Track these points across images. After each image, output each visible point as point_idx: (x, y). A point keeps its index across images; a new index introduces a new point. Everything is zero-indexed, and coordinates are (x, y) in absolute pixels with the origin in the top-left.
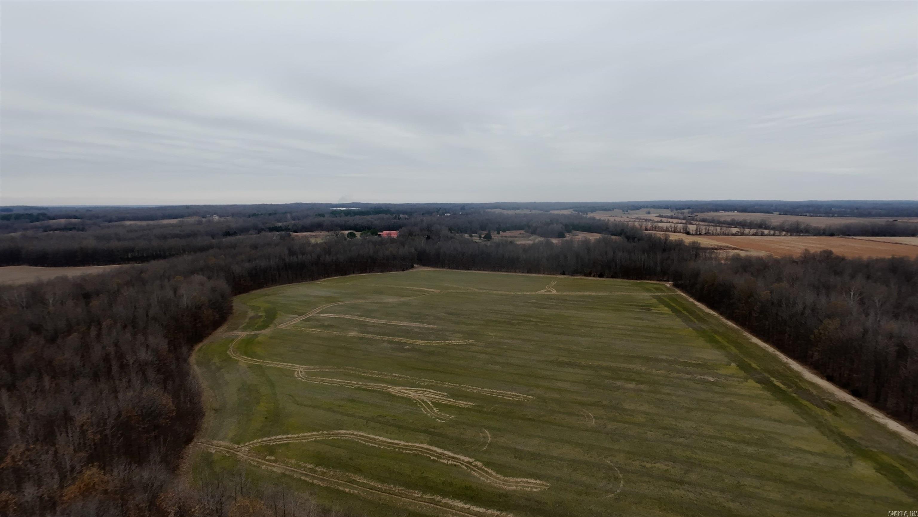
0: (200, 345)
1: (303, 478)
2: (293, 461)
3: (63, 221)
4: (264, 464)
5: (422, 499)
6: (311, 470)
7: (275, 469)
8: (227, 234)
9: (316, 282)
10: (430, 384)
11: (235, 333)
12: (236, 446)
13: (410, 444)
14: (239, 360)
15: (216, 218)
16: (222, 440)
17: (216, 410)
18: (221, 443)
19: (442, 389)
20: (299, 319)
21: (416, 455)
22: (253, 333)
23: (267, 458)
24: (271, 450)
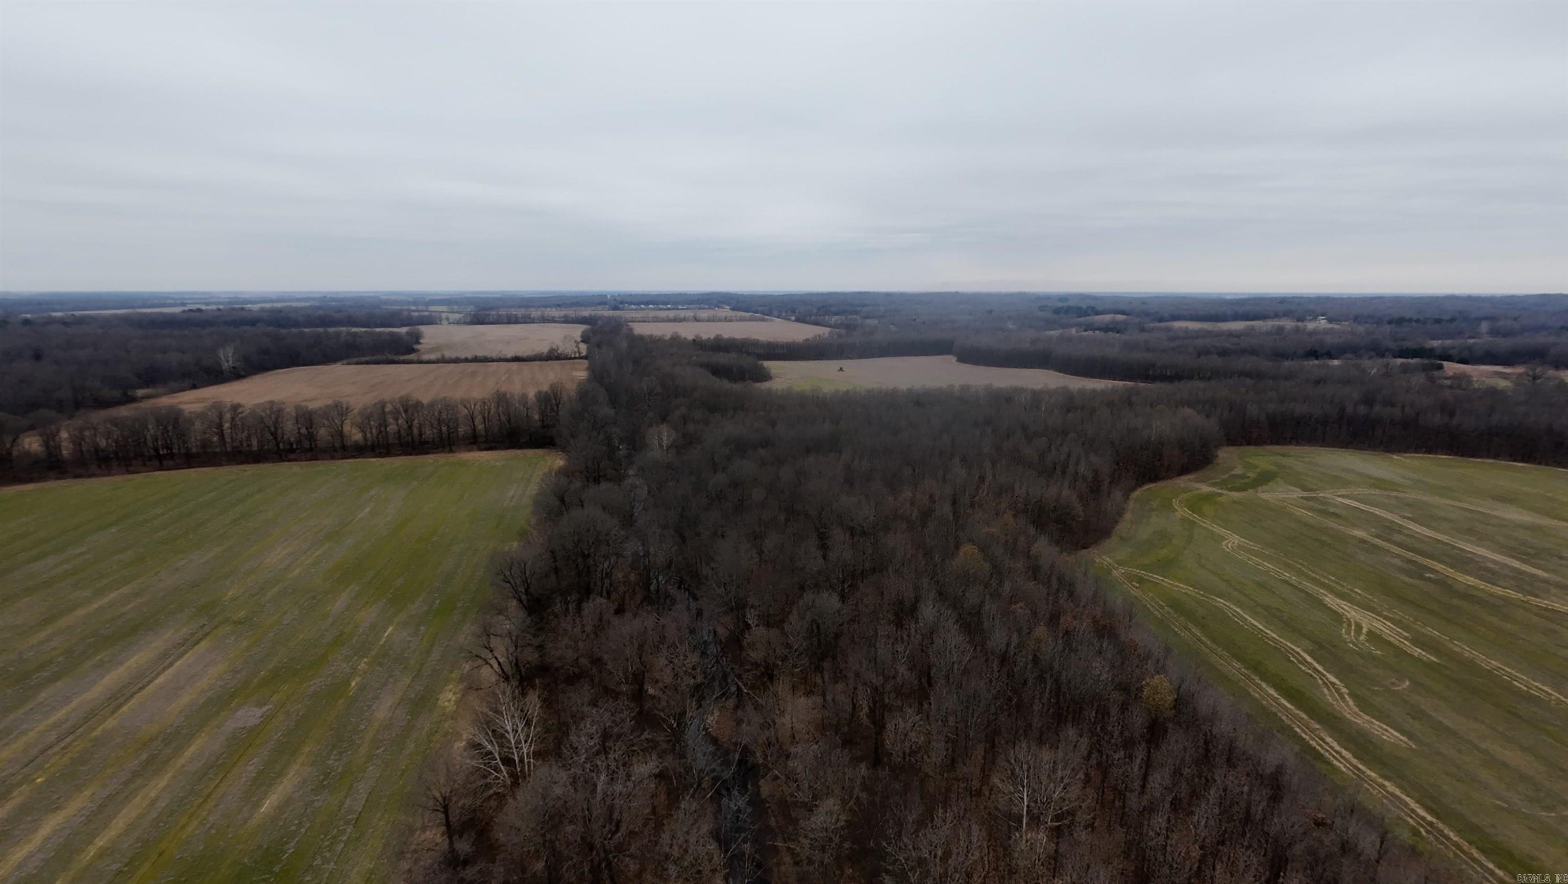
0: (1152, 485)
1: (1148, 606)
2: (1151, 595)
3: (1107, 318)
4: (1126, 584)
5: (1238, 670)
6: (1160, 606)
7: (1132, 591)
8: (1313, 354)
9: (1391, 455)
10: (1397, 617)
11: (1198, 485)
12: (1116, 566)
13: (1281, 640)
14: (1177, 510)
15: (1322, 323)
16: (1110, 558)
17: (1121, 538)
18: (1108, 559)
19: (1406, 628)
20: (1297, 493)
21: (1275, 648)
22: (1219, 491)
23: (1134, 583)
24: (1141, 580)
